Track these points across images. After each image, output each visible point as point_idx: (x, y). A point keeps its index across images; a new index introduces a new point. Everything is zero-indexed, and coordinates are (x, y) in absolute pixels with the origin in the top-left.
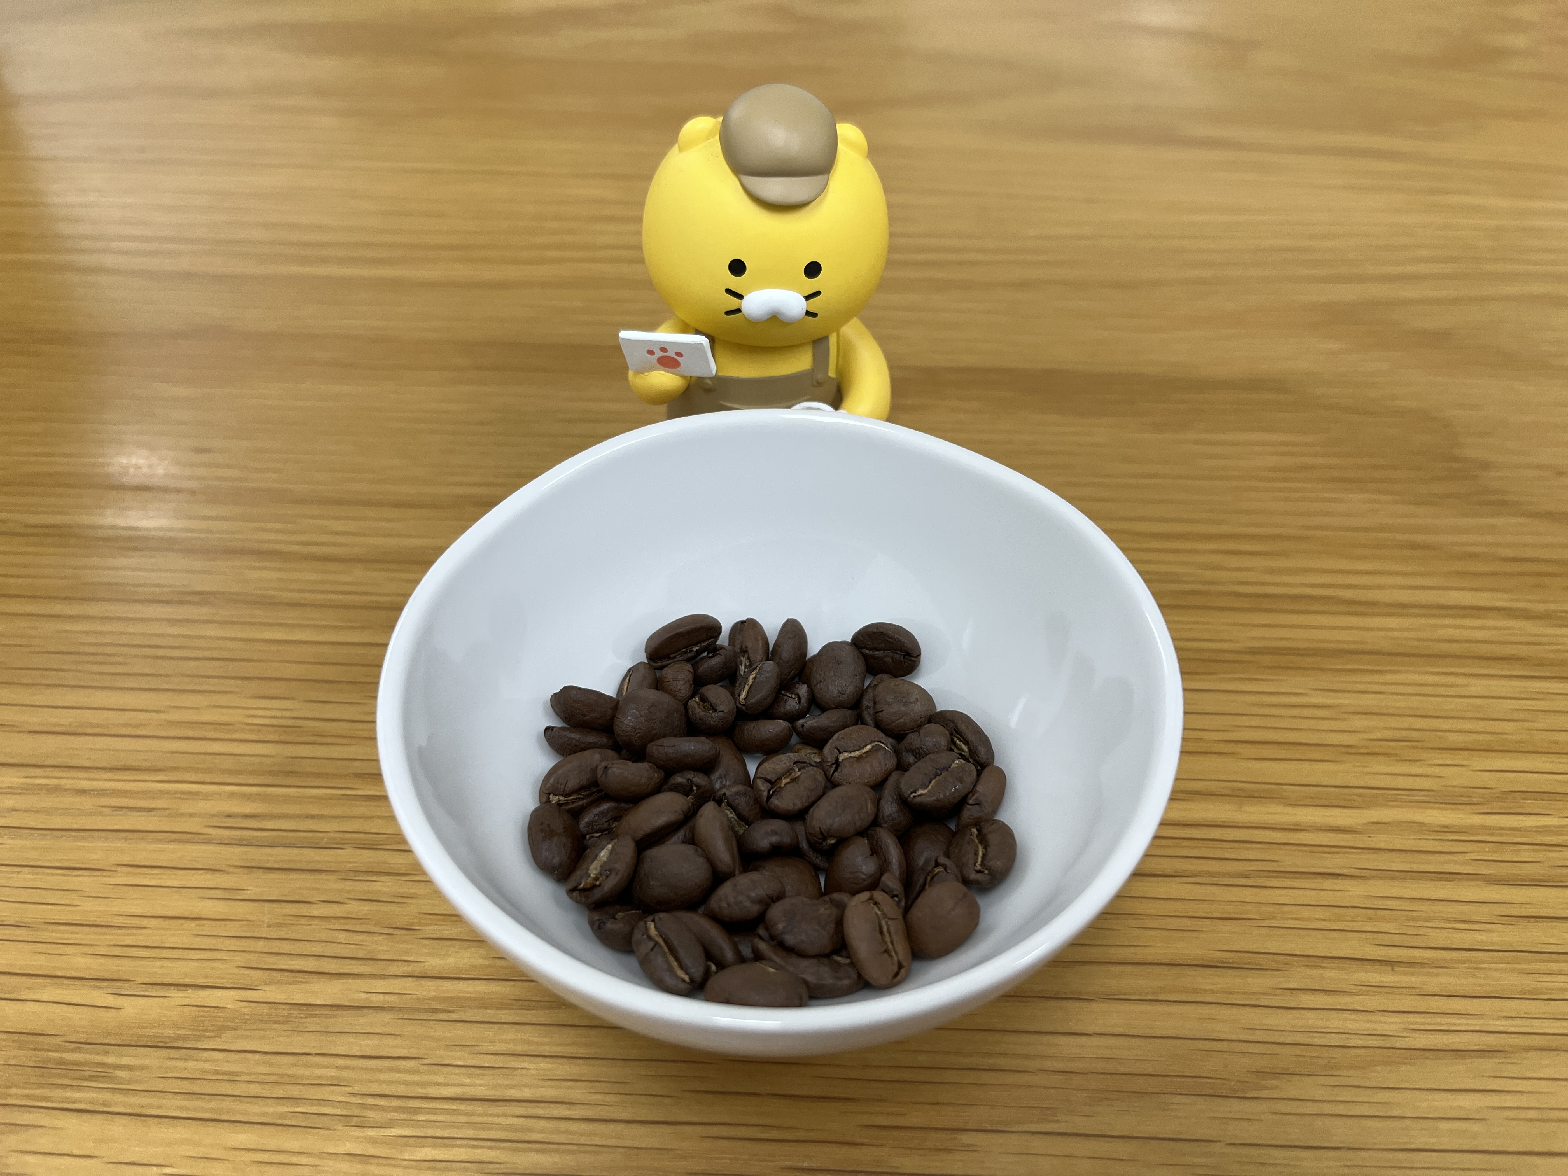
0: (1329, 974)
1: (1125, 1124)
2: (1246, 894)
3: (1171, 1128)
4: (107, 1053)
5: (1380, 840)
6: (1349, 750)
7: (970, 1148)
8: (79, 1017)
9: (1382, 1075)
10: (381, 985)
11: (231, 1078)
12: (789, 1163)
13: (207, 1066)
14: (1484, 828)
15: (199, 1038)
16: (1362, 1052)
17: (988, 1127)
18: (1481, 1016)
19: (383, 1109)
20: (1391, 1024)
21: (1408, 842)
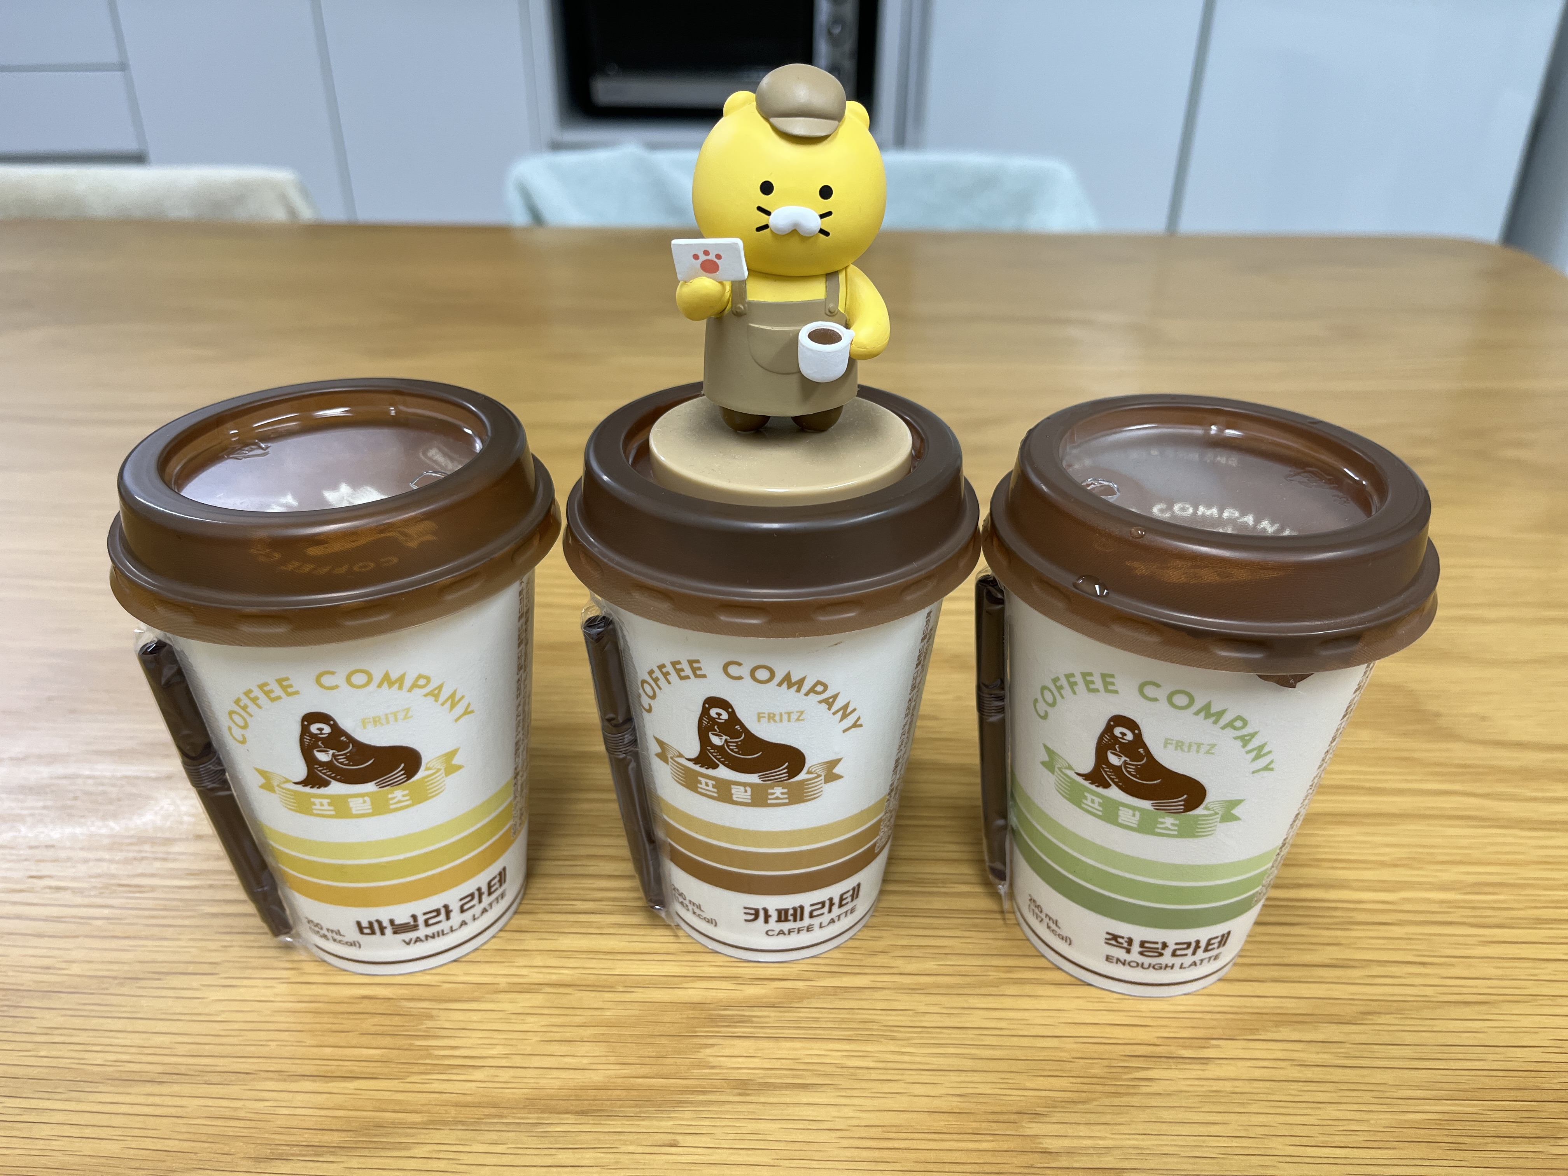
0: (1390, 969)
1: (1295, 1036)
2: (1339, 933)
3: (1320, 1037)
4: (743, 1010)
5: (1408, 907)
6: (1383, 864)
7: (1218, 1046)
8: (721, 995)
9: (1427, 1013)
10: (879, 978)
11: (816, 1020)
12: (1124, 1054)
13: (801, 1015)
14: (1465, 901)
15: (791, 1003)
16: (1415, 1003)
17: (1224, 1037)
18: (1475, 987)
19: (905, 1032)
20: (1429, 991)
21: (1424, 907)
